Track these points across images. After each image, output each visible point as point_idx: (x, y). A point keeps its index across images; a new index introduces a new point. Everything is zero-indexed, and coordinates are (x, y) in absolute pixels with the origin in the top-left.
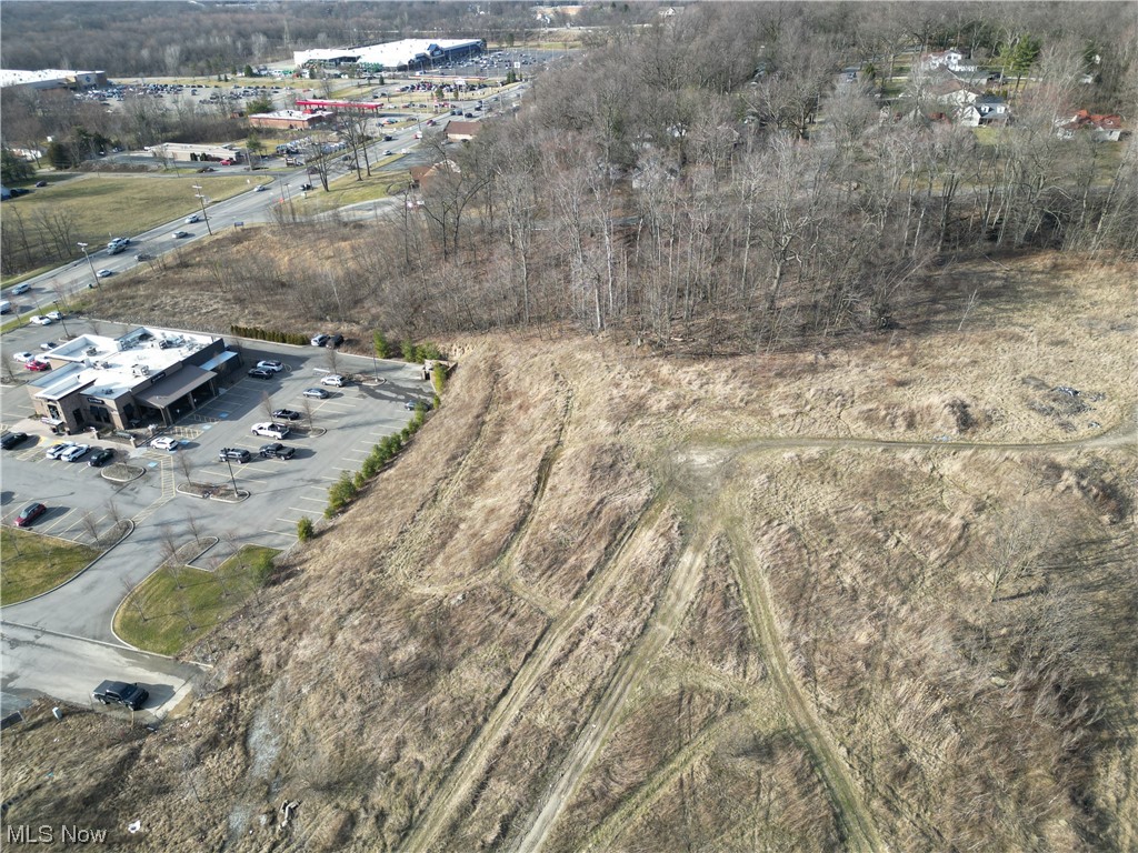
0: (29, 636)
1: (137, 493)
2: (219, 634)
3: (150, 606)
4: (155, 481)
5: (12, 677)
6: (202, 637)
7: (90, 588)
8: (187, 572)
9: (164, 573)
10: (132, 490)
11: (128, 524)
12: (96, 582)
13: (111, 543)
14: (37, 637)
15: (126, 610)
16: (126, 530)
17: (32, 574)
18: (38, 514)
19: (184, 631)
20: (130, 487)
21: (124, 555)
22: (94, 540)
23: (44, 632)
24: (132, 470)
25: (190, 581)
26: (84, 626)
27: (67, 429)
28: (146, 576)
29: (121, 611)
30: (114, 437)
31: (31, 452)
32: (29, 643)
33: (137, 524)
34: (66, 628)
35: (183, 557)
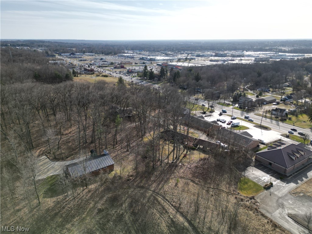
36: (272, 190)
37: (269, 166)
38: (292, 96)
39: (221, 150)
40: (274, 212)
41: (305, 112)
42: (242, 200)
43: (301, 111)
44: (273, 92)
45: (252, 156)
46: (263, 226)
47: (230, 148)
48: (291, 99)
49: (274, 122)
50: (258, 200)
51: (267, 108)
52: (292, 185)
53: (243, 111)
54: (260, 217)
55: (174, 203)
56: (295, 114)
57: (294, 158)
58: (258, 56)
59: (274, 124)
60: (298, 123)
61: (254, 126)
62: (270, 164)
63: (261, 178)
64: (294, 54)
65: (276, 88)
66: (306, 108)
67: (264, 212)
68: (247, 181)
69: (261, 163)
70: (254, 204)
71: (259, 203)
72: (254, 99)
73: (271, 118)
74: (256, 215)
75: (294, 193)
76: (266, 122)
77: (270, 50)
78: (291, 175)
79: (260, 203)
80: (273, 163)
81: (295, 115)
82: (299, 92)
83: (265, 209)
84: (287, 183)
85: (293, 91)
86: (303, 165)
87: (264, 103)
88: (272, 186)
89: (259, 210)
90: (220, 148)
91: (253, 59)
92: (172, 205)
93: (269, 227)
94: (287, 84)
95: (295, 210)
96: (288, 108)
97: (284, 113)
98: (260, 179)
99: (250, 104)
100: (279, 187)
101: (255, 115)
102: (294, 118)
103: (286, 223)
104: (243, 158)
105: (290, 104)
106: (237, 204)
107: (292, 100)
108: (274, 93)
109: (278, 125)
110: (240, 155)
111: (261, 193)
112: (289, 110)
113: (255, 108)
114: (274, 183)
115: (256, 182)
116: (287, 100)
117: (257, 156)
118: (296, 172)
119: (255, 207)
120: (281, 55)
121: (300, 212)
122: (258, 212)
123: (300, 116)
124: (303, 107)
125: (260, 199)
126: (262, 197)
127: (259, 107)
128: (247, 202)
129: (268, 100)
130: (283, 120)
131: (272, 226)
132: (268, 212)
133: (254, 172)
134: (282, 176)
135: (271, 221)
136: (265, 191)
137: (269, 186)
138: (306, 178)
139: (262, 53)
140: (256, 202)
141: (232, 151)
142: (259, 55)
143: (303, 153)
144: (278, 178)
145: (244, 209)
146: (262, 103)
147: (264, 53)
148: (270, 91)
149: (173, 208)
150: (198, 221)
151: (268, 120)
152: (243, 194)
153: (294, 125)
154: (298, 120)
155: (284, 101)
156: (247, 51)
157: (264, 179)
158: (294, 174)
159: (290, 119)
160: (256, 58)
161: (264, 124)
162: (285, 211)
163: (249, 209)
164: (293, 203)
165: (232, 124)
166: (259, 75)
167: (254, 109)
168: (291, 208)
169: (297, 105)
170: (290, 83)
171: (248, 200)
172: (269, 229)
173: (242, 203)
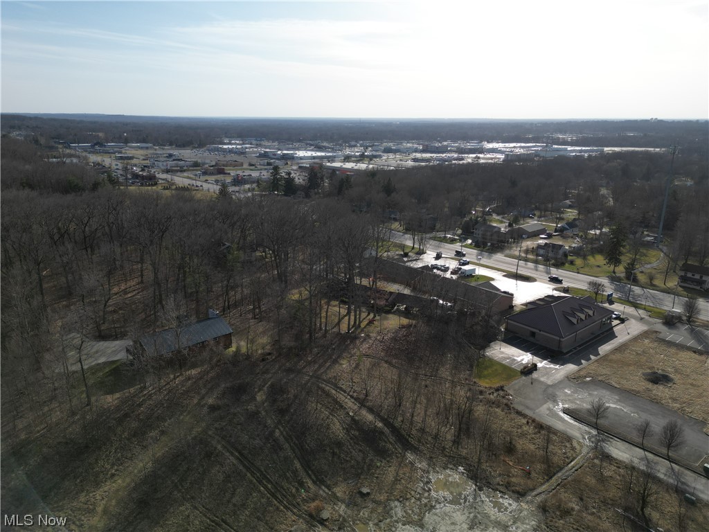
36: (535, 375)
37: (532, 339)
38: (577, 222)
39: (439, 312)
40: (539, 408)
41: (600, 251)
42: (481, 392)
43: (592, 249)
44: (540, 217)
45: (499, 323)
46: (518, 428)
47: (456, 308)
48: (574, 229)
49: (541, 267)
50: (511, 392)
51: (529, 244)
52: (571, 367)
53: (482, 251)
54: (513, 415)
55: (355, 394)
56: (582, 253)
57: (575, 321)
58: (511, 152)
59: (541, 271)
60: (586, 269)
61: (504, 276)
62: (533, 334)
63: (516, 358)
64: (584, 148)
65: (546, 210)
66: (602, 243)
67: (520, 408)
68: (492, 362)
69: (517, 335)
70: (503, 397)
71: (511, 396)
72: (504, 229)
73: (536, 262)
74: (506, 413)
75: (573, 379)
76: (527, 269)
77: (535, 140)
78: (571, 351)
79: (514, 396)
80: (538, 331)
81: (581, 256)
82: (590, 215)
83: (522, 405)
84: (562, 365)
85: (579, 214)
86: (592, 334)
87: (524, 236)
88: (536, 370)
89: (512, 406)
90: (437, 309)
91: (502, 157)
92: (352, 397)
93: (530, 429)
94: (568, 202)
95: (575, 403)
96: (568, 245)
97: (561, 252)
98: (515, 360)
99: (495, 237)
100: (548, 370)
101: (506, 256)
102: (579, 262)
103: (559, 422)
104: (481, 326)
105: (572, 237)
106: (471, 399)
107: (576, 231)
108: (543, 219)
110: (476, 320)
111: (516, 381)
112: (570, 247)
113: (506, 245)
114: (540, 365)
115: (506, 364)
116: (568, 229)
117: (509, 321)
118: (579, 346)
119: (505, 401)
120: (558, 150)
121: (584, 405)
122: (510, 409)
123: (590, 258)
124: (597, 242)
125: (515, 390)
126: (517, 387)
127: (514, 242)
128: (491, 396)
129: (530, 231)
130: (558, 265)
131: (535, 427)
132: (528, 407)
133: (502, 350)
134: (555, 355)
135: (534, 421)
136: (524, 378)
137: (530, 370)
138: (596, 356)
139: (519, 145)
140: (506, 395)
141: (462, 314)
142: (513, 149)
143: (591, 313)
145: (485, 405)
146: (518, 236)
147: (523, 145)
148: (534, 215)
149: (353, 401)
150: (400, 419)
151: (530, 265)
152: (484, 384)
153: (578, 273)
154: (586, 265)
155: (561, 232)
156: (488, 142)
157: (522, 360)
158: (575, 348)
159: (572, 263)
160: (507, 155)
161: (522, 272)
162: (558, 405)
163: (494, 406)
164: (572, 392)
165: (461, 273)
166: (514, 184)
167: (504, 246)
168: (569, 400)
169: (586, 238)
170: (573, 200)
171: (493, 393)
172: (530, 431)
173: (481, 397)
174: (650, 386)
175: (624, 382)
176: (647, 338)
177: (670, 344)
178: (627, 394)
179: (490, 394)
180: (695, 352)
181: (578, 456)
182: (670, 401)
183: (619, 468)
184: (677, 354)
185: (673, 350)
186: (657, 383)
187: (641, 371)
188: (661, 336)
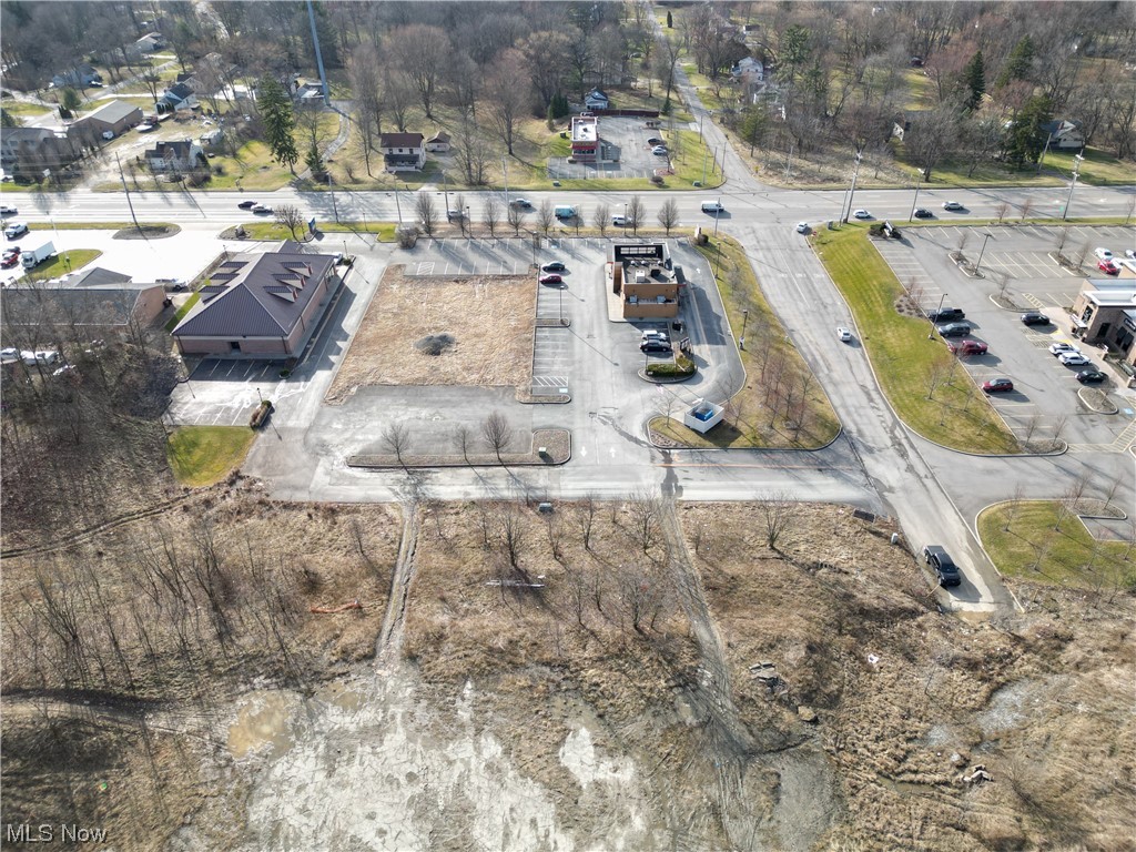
0: (922, 471)
1: (1093, 426)
2: (1053, 593)
3: (1020, 523)
4: (1116, 427)
5: (891, 490)
6: (1037, 582)
7: (989, 472)
8: (1073, 522)
9: (1054, 507)
10: (1092, 421)
11: (1062, 445)
12: (998, 471)
13: (1035, 451)
14: (926, 477)
15: (1000, 510)
16: (1058, 449)
17: (962, 430)
18: (1004, 389)
19: (1028, 565)
20: (1092, 417)
21: (1036, 468)
22: (1025, 439)
23: (933, 477)
24: (1107, 404)
25: (1070, 531)
26: (961, 496)
27: (1085, 335)
28: (1039, 497)
29: (995, 508)
30: (1119, 366)
31: (1041, 336)
32: (918, 476)
33: (1070, 451)
34: (948, 487)
35: (1082, 507)
36: (276, 421)
37: (235, 355)
38: (188, 83)
39: (36, 378)
40: (312, 479)
41: (251, 134)
42: (208, 503)
43: (238, 135)
44: (113, 82)
45: (164, 348)
46: (302, 537)
47: (67, 354)
48: (189, 98)
49: (175, 197)
50: (255, 474)
51: (127, 149)
52: (322, 377)
53: (39, 190)
54: (283, 516)
56: (227, 148)
57: (289, 297)
59: (179, 206)
60: (250, 178)
61: (116, 237)
62: (235, 345)
63: (229, 404)
65: (118, 65)
66: (248, 118)
67: (284, 496)
68: (192, 438)
69: (207, 357)
70: (249, 491)
71: (260, 480)
72: (59, 128)
73: (159, 188)
74: (269, 519)
75: (336, 398)
76: (151, 208)
78: (306, 350)
79: (265, 478)
80: (242, 338)
81: (228, 154)
82: (202, 65)
83: (284, 488)
84: (307, 379)
85: (181, 62)
86: (321, 305)
87: (106, 135)
88: (273, 410)
89: (270, 499)
90: (27, 374)
93: (318, 526)
94: (148, 39)
95: (357, 441)
96: (200, 134)
97: (192, 154)
98: (229, 409)
99: (50, 152)
100: (291, 402)
101: (95, 190)
102: (229, 165)
103: (353, 487)
104: (136, 369)
105: (195, 118)
106: (201, 525)
107: (193, 101)
108: (121, 84)
109: (195, 205)
110: (122, 364)
111: (253, 449)
112: (202, 140)
113: (81, 163)
114: (273, 399)
115: (220, 424)
116: (178, 102)
117: (182, 338)
118: (314, 336)
119: (255, 497)
121: (370, 437)
122: (271, 507)
124: (240, 118)
125: (259, 467)
126: (260, 459)
127: (95, 155)
128: (228, 499)
129: (113, 120)
130: (201, 183)
131: (325, 518)
132: (296, 488)
133: (198, 398)
134: (284, 367)
135: (316, 508)
136: (262, 435)
137: (263, 418)
138: (346, 340)
140: (251, 484)
141: (86, 364)
143: (305, 272)
144: (276, 379)
145: (228, 523)
146: (96, 136)
148: (99, 79)
151: (154, 197)
152: (202, 485)
153: (241, 190)
154: (246, 169)
155: (168, 107)
157: (242, 403)
158: (310, 343)
161: (146, 218)
162: (335, 457)
163: (243, 515)
164: (344, 424)
165: (26, 260)
167: (79, 168)
168: (347, 440)
169: (218, 114)
170: (156, 34)
171: (227, 492)
172: (322, 530)
173: (211, 512)
174: (433, 361)
175: (400, 371)
176: (393, 281)
177: (424, 280)
178: (413, 389)
179: (224, 497)
180: (457, 281)
181: (402, 528)
182: (464, 373)
183: (457, 513)
184: (439, 293)
185: (432, 289)
186: (439, 354)
187: (411, 342)
188: (408, 271)
